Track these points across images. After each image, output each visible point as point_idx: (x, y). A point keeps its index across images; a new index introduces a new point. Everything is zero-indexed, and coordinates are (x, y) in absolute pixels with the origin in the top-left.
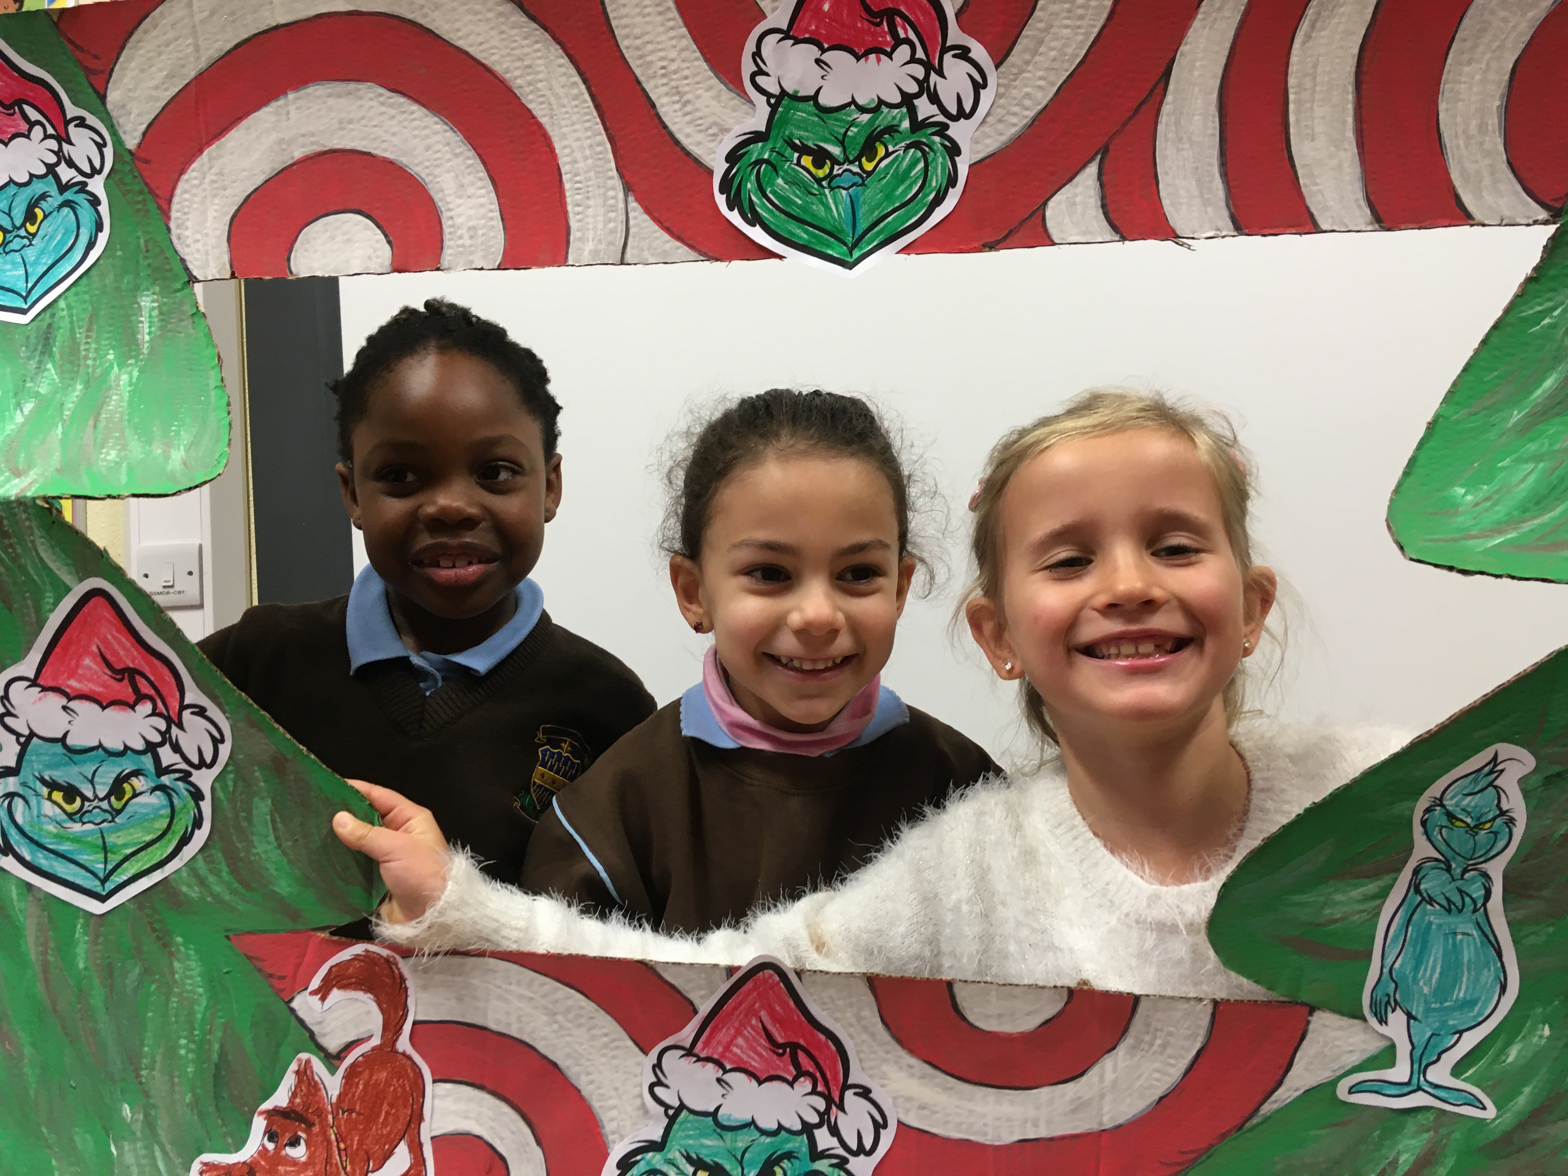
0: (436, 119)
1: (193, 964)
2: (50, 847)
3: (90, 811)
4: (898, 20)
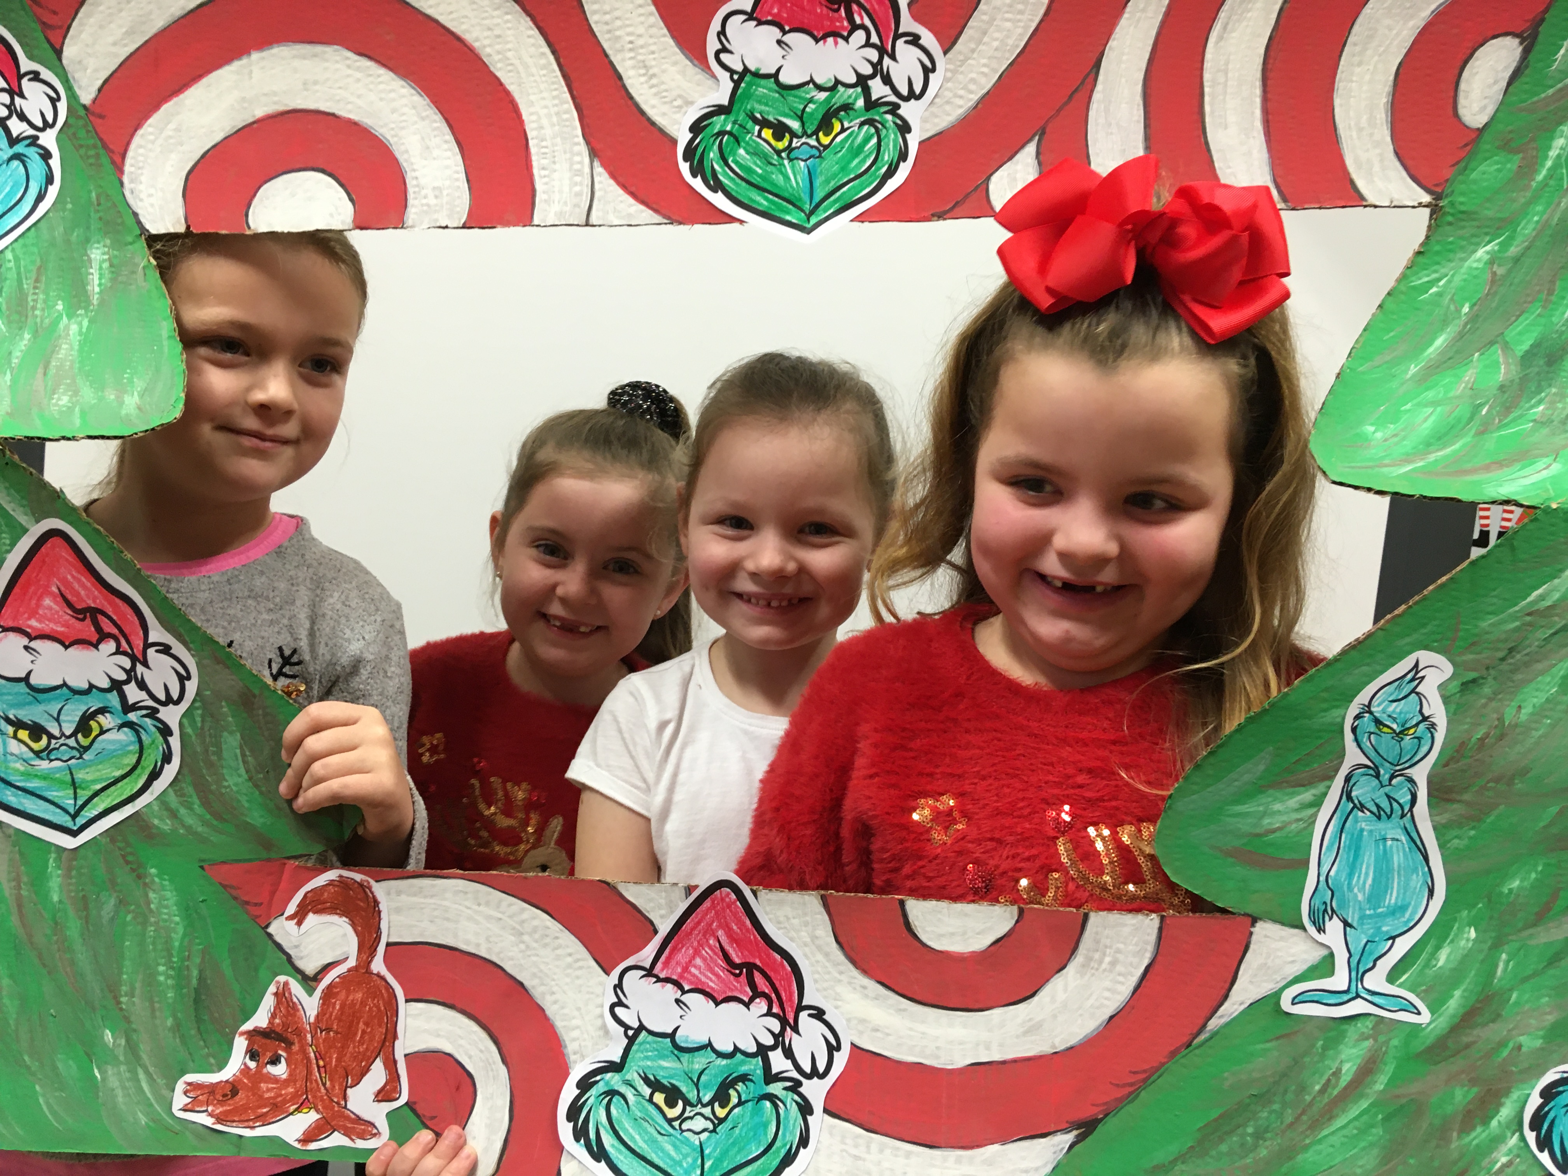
0: (402, 83)
1: (168, 894)
2: (18, 784)
3: (58, 749)
4: (855, 7)
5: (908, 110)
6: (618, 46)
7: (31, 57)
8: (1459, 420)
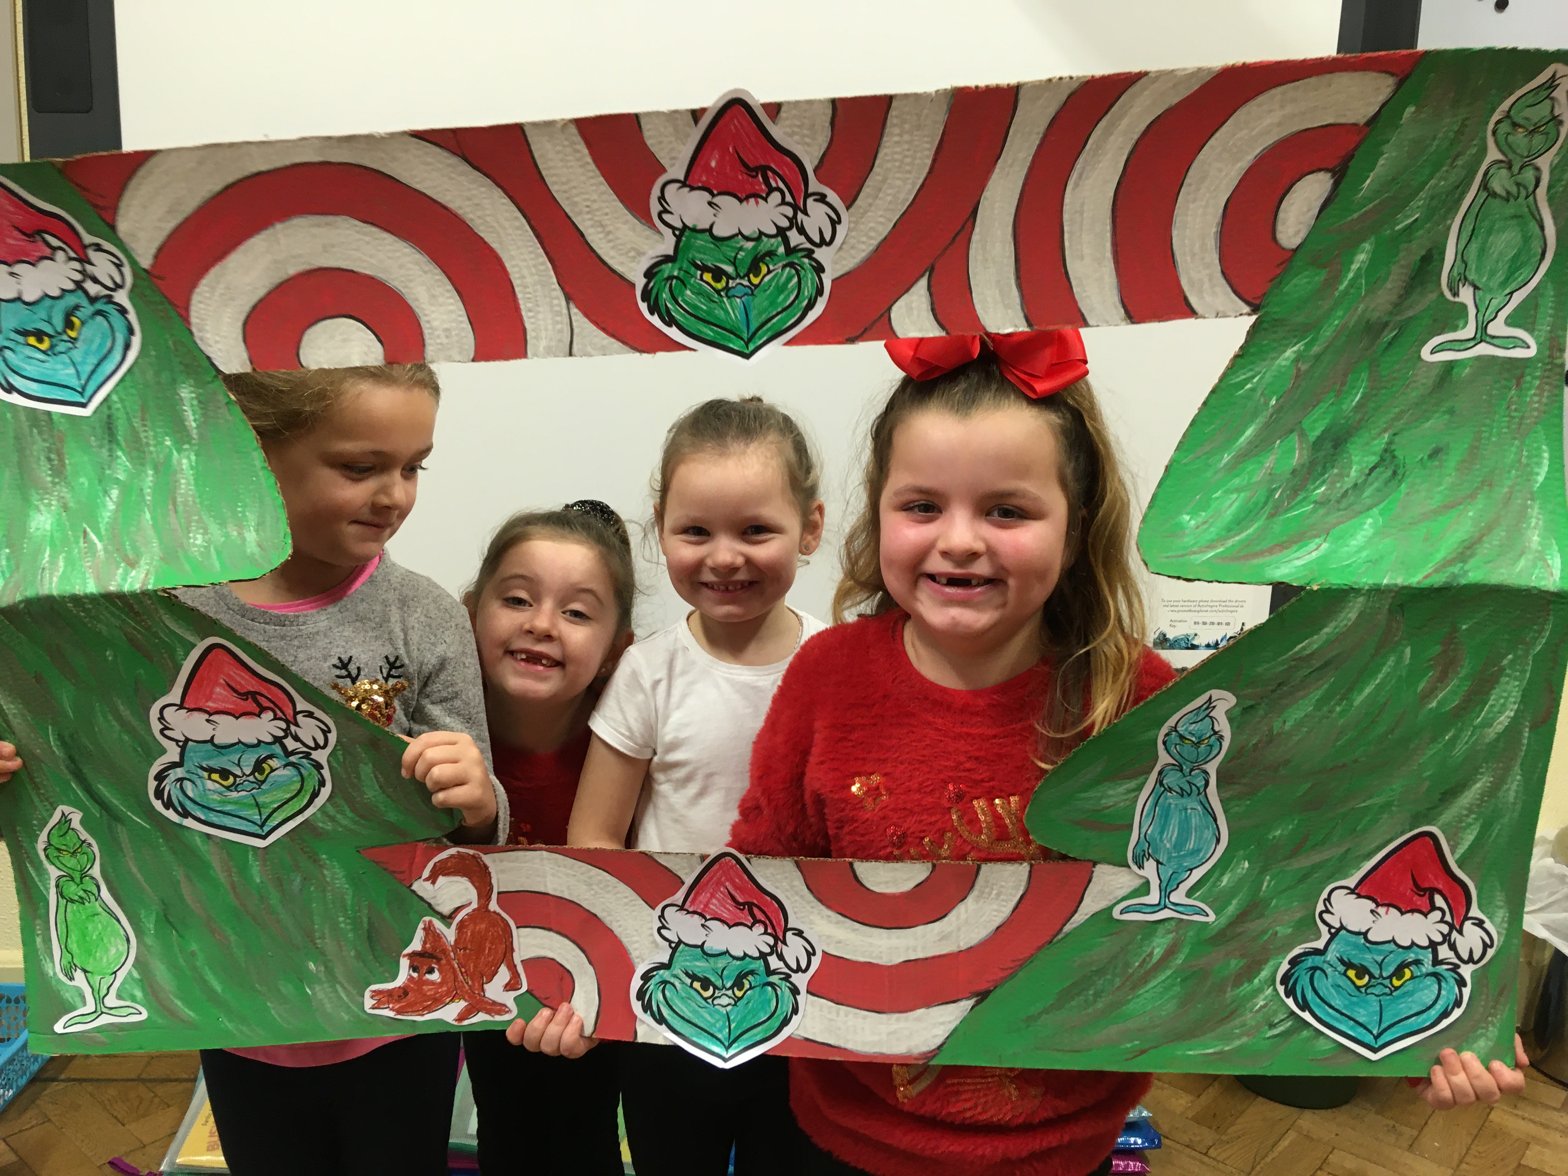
0: (405, 244)
1: (338, 872)
2: (217, 809)
3: (242, 784)
4: (770, 174)
5: (820, 254)
6: (577, 210)
7: (90, 232)
8: (1256, 504)
